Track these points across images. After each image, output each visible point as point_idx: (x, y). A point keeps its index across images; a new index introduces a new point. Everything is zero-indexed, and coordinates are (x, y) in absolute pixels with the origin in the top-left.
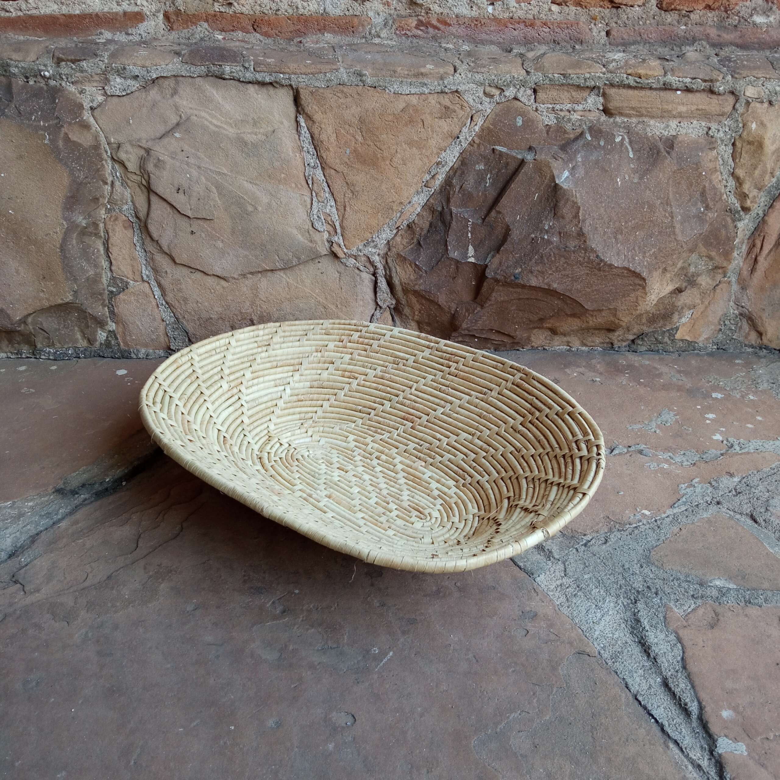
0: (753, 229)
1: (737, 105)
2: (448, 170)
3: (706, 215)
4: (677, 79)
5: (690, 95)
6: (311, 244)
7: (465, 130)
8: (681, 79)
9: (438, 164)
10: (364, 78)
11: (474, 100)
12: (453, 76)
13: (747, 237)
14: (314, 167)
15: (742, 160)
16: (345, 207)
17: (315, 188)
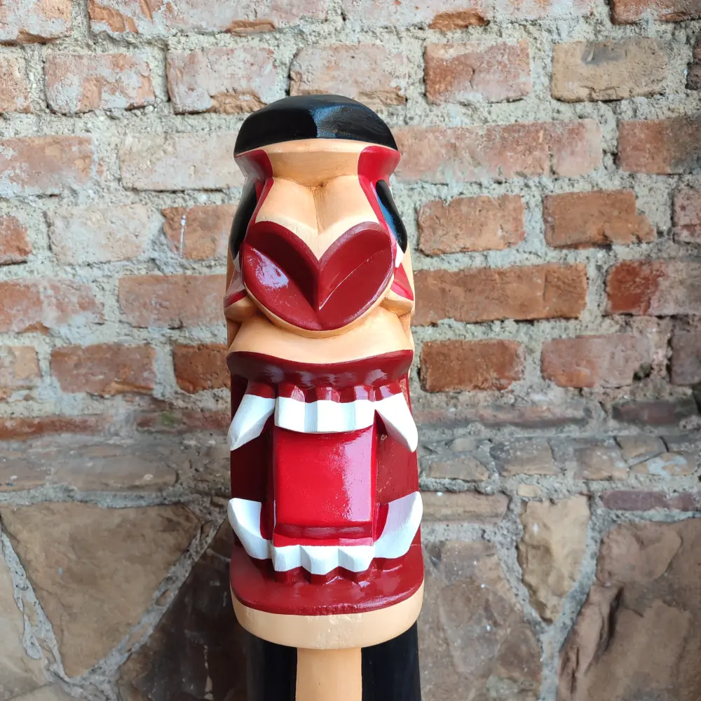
0: (562, 640)
1: (512, 506)
2: (180, 584)
3: (495, 634)
4: (433, 480)
5: (454, 497)
6: (25, 675)
7: (195, 542)
8: (438, 481)
9: (168, 579)
10: (72, 494)
11: (201, 511)
12: (173, 486)
13: (557, 649)
14: (24, 589)
15: (529, 565)
16: (62, 631)
17: (27, 611)
